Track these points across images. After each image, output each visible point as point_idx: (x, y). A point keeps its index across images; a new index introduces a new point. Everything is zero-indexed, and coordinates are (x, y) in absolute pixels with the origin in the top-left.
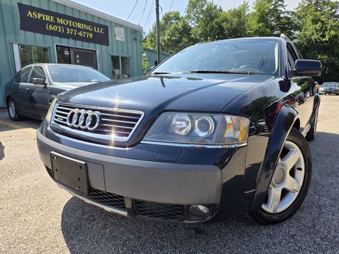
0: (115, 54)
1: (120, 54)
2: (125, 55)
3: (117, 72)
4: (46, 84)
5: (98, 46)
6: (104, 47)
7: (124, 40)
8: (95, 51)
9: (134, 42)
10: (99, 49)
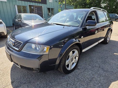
0: (49, 7)
1: (51, 7)
2: (52, 8)
3: (49, 14)
4: (22, 21)
5: (43, 4)
6: (45, 5)
7: (52, 2)
8: (42, 7)
9: (56, 3)
10: (43, 6)
